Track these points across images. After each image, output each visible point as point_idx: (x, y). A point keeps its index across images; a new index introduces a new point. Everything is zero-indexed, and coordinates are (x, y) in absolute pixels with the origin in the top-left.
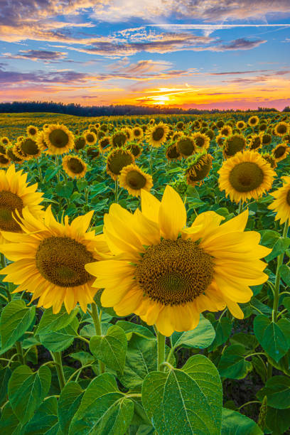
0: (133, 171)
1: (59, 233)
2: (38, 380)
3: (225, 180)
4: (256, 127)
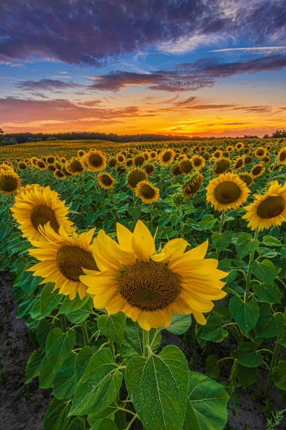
0: (145, 185)
2: (67, 339)
3: (210, 194)
4: (241, 151)
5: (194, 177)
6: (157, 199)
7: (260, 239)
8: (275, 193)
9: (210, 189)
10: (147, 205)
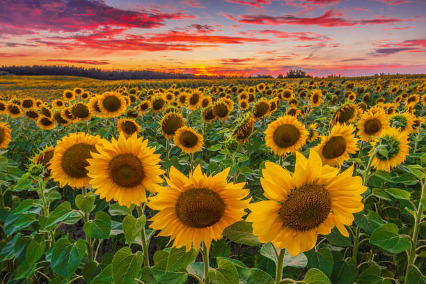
0: (187, 132)
3: (270, 138)
4: (264, 92)
5: (246, 121)
6: (199, 147)
8: (337, 133)
9: (268, 132)
10: (187, 155)
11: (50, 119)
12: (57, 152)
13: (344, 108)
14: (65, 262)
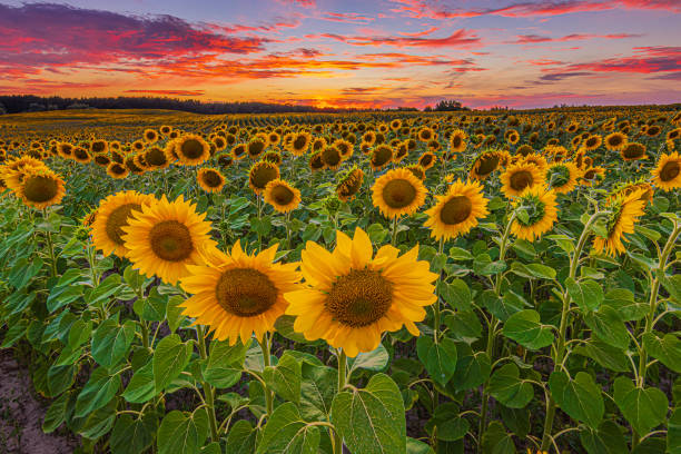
0: (279, 186)
1: (243, 264)
2: (192, 426)
3: (378, 196)
4: (399, 131)
5: (351, 174)
6: (297, 205)
7: (447, 252)
8: (459, 192)
9: (376, 188)
10: (281, 215)
11: (123, 166)
12: (102, 214)
13: (486, 157)
14: (108, 349)
